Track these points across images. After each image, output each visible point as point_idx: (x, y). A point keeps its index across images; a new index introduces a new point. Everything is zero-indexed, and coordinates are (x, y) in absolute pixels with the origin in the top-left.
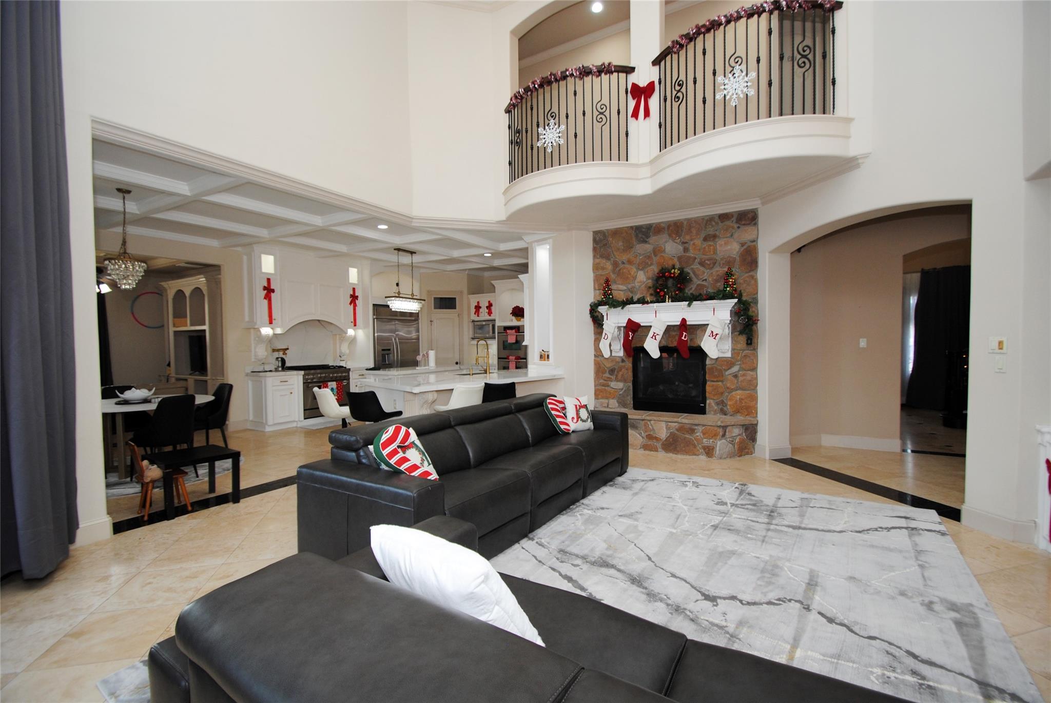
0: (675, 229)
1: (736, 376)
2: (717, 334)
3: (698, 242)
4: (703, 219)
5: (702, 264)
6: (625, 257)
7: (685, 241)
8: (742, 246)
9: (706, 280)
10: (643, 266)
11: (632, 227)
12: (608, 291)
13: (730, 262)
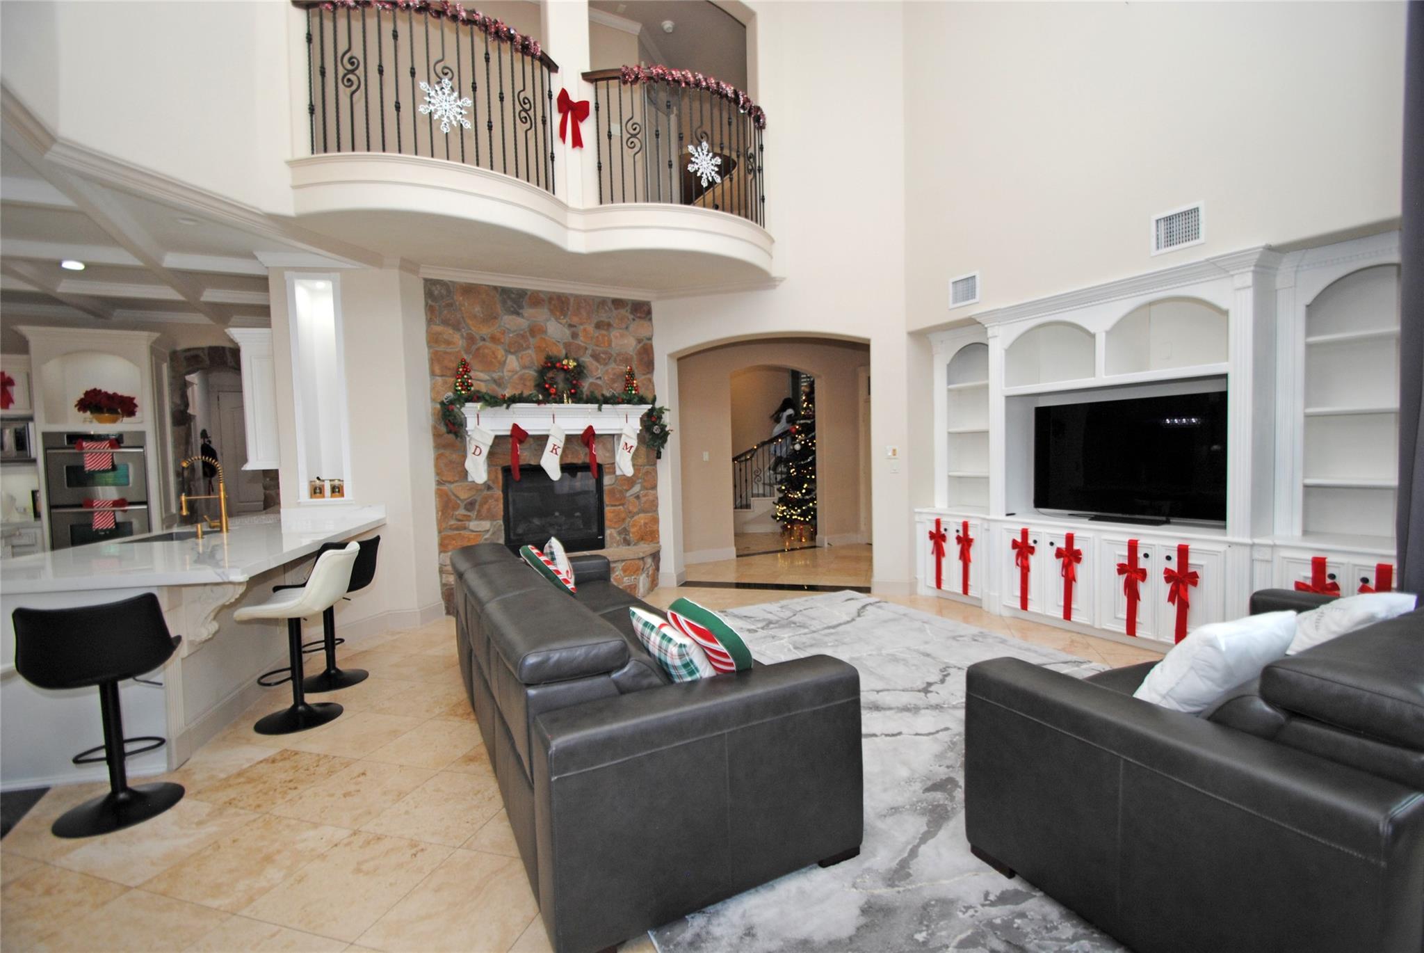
0: (559, 304)
1: (638, 497)
2: (631, 447)
3: (590, 328)
4: (593, 300)
5: (595, 357)
6: (485, 331)
7: (572, 323)
8: (639, 343)
9: (600, 378)
10: (515, 348)
11: (495, 288)
12: (468, 379)
13: (627, 360)
